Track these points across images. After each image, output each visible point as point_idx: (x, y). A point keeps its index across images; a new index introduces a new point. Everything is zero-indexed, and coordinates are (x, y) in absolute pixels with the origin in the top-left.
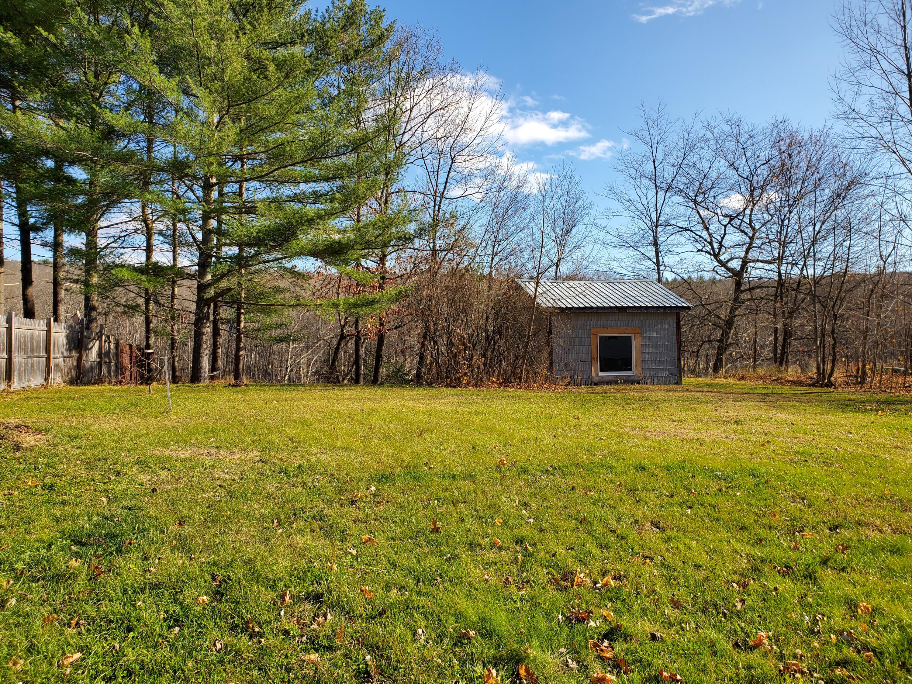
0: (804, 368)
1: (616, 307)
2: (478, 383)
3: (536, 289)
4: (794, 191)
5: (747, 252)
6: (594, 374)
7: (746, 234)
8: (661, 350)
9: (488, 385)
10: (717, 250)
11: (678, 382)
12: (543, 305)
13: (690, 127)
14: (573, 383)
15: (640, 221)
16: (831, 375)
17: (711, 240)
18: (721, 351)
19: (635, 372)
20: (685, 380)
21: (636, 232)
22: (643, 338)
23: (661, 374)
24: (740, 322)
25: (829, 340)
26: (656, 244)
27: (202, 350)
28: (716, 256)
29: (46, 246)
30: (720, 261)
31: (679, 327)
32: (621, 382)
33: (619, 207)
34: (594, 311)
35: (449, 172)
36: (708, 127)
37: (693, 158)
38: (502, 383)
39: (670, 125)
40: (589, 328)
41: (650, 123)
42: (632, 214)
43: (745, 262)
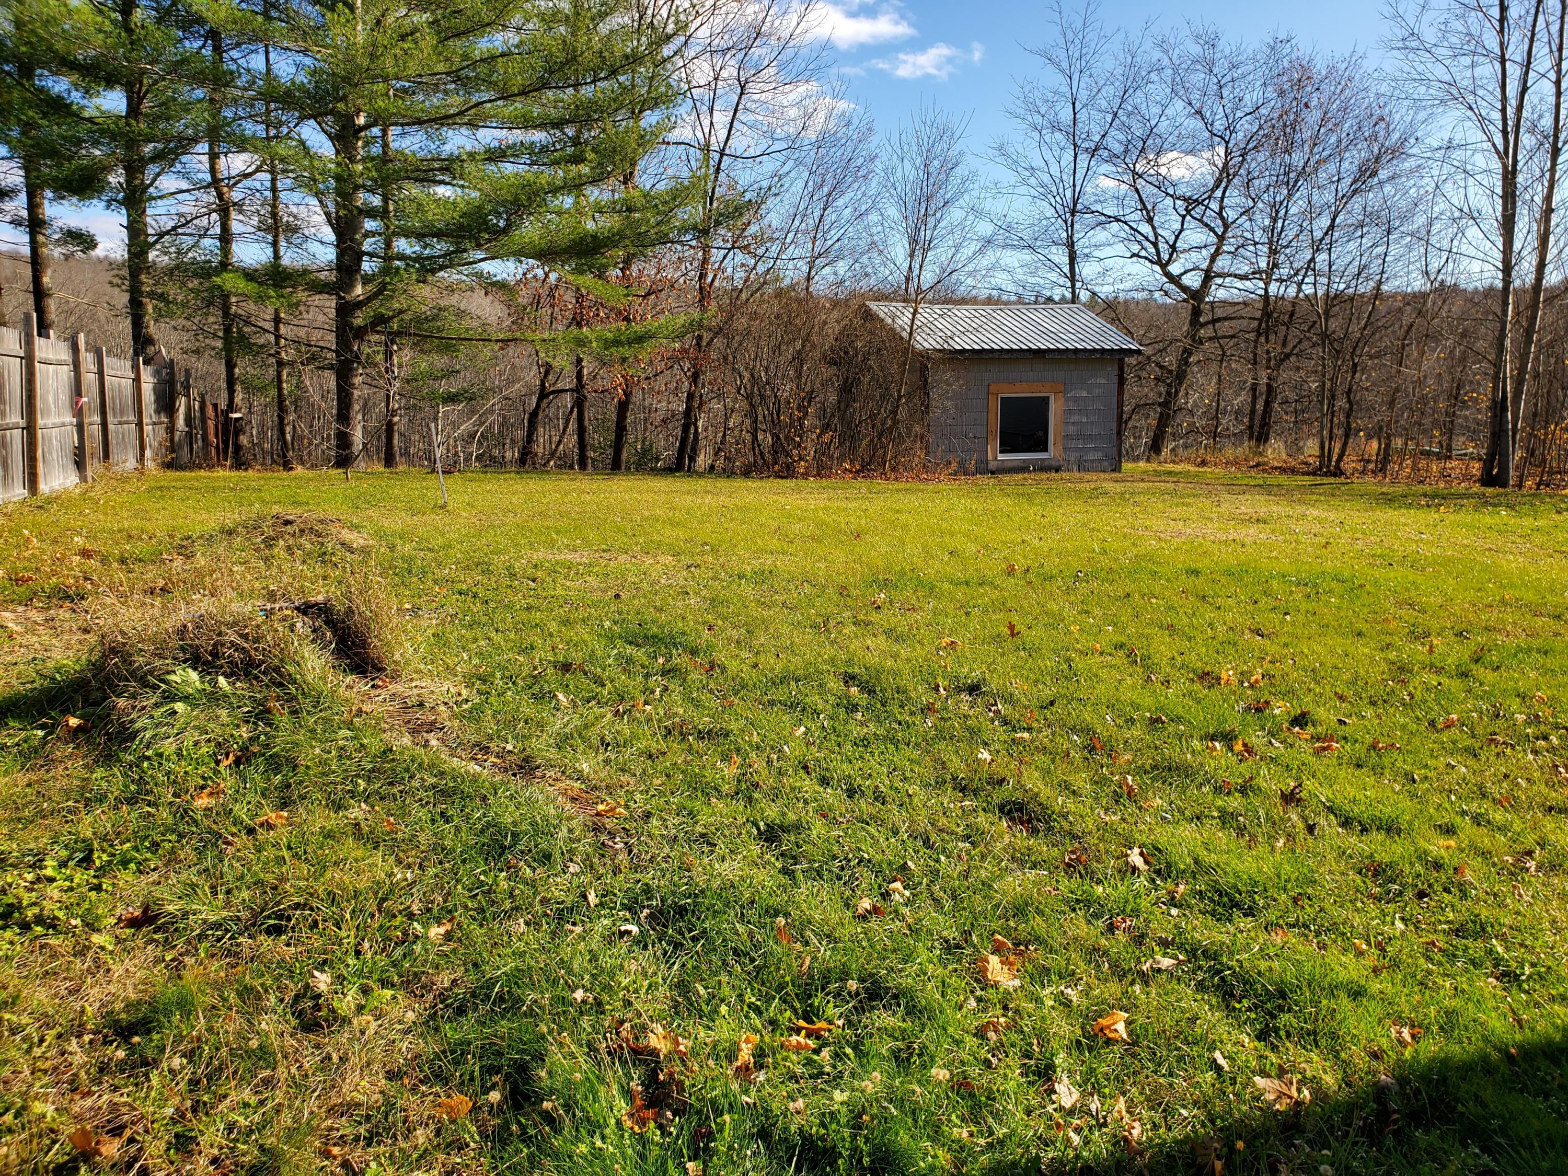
0: (1295, 448)
1: (1030, 350)
2: (821, 471)
3: (913, 321)
4: (1297, 159)
5: (1213, 259)
6: (990, 457)
7: (1212, 230)
8: (1092, 419)
9: (837, 474)
10: (1165, 257)
11: (1117, 469)
12: (918, 346)
13: (1137, 43)
14: (963, 471)
15: (1044, 203)
16: (1340, 459)
17: (1156, 238)
18: (1164, 421)
19: (1053, 453)
20: (1127, 466)
21: (1036, 222)
22: (1067, 399)
23: (1091, 456)
24: (1196, 375)
25: (1341, 403)
26: (1070, 244)
27: (353, 414)
28: (1164, 266)
29: (21, 225)
30: (1167, 274)
31: (1122, 381)
32: (1034, 470)
33: (1011, 177)
34: (996, 355)
35: (736, 111)
36: (1162, 45)
37: (1138, 98)
38: (858, 472)
39: (1103, 41)
40: (986, 383)
41: (1070, 35)
42: (1033, 192)
43: (1208, 276)
